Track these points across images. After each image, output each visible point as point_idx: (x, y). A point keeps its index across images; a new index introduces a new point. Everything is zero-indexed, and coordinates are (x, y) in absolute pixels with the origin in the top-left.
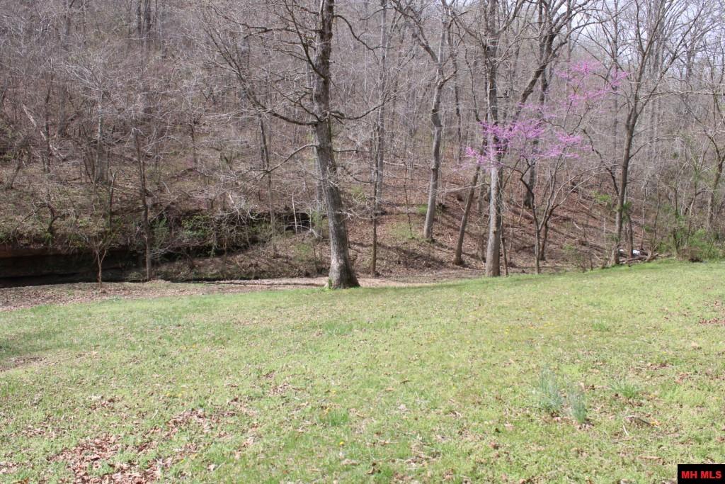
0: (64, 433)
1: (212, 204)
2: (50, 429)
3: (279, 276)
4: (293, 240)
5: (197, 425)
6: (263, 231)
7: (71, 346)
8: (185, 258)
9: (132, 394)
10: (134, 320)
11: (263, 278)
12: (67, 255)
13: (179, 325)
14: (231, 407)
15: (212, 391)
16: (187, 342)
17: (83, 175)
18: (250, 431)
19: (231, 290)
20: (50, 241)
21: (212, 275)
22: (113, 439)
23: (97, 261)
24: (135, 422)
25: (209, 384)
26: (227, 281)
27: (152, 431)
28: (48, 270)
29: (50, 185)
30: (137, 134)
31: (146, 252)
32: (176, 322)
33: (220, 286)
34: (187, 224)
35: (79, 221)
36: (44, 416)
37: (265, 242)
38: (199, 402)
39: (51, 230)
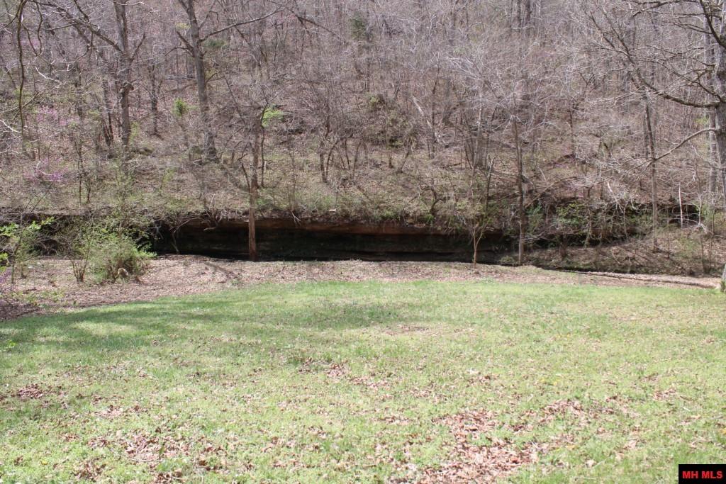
0: (446, 400)
1: (589, 191)
2: (433, 394)
3: (659, 272)
4: (677, 235)
5: (573, 416)
6: (643, 223)
7: (450, 320)
8: (558, 246)
9: (508, 375)
10: (507, 303)
11: (639, 273)
12: (446, 235)
13: (552, 313)
14: (610, 405)
15: (589, 385)
16: (561, 331)
17: (463, 161)
18: (631, 434)
19: (604, 283)
20: (432, 222)
21: (584, 265)
22: (489, 414)
23: (473, 242)
24: (510, 402)
25: (585, 377)
26: (600, 273)
27: (527, 414)
28: (429, 248)
29: (434, 170)
30: (515, 122)
31: (519, 238)
32: (549, 310)
33: (592, 277)
34: (561, 212)
35: (458, 204)
36: (428, 381)
37: (645, 235)
38: (575, 394)
39: (433, 211)
